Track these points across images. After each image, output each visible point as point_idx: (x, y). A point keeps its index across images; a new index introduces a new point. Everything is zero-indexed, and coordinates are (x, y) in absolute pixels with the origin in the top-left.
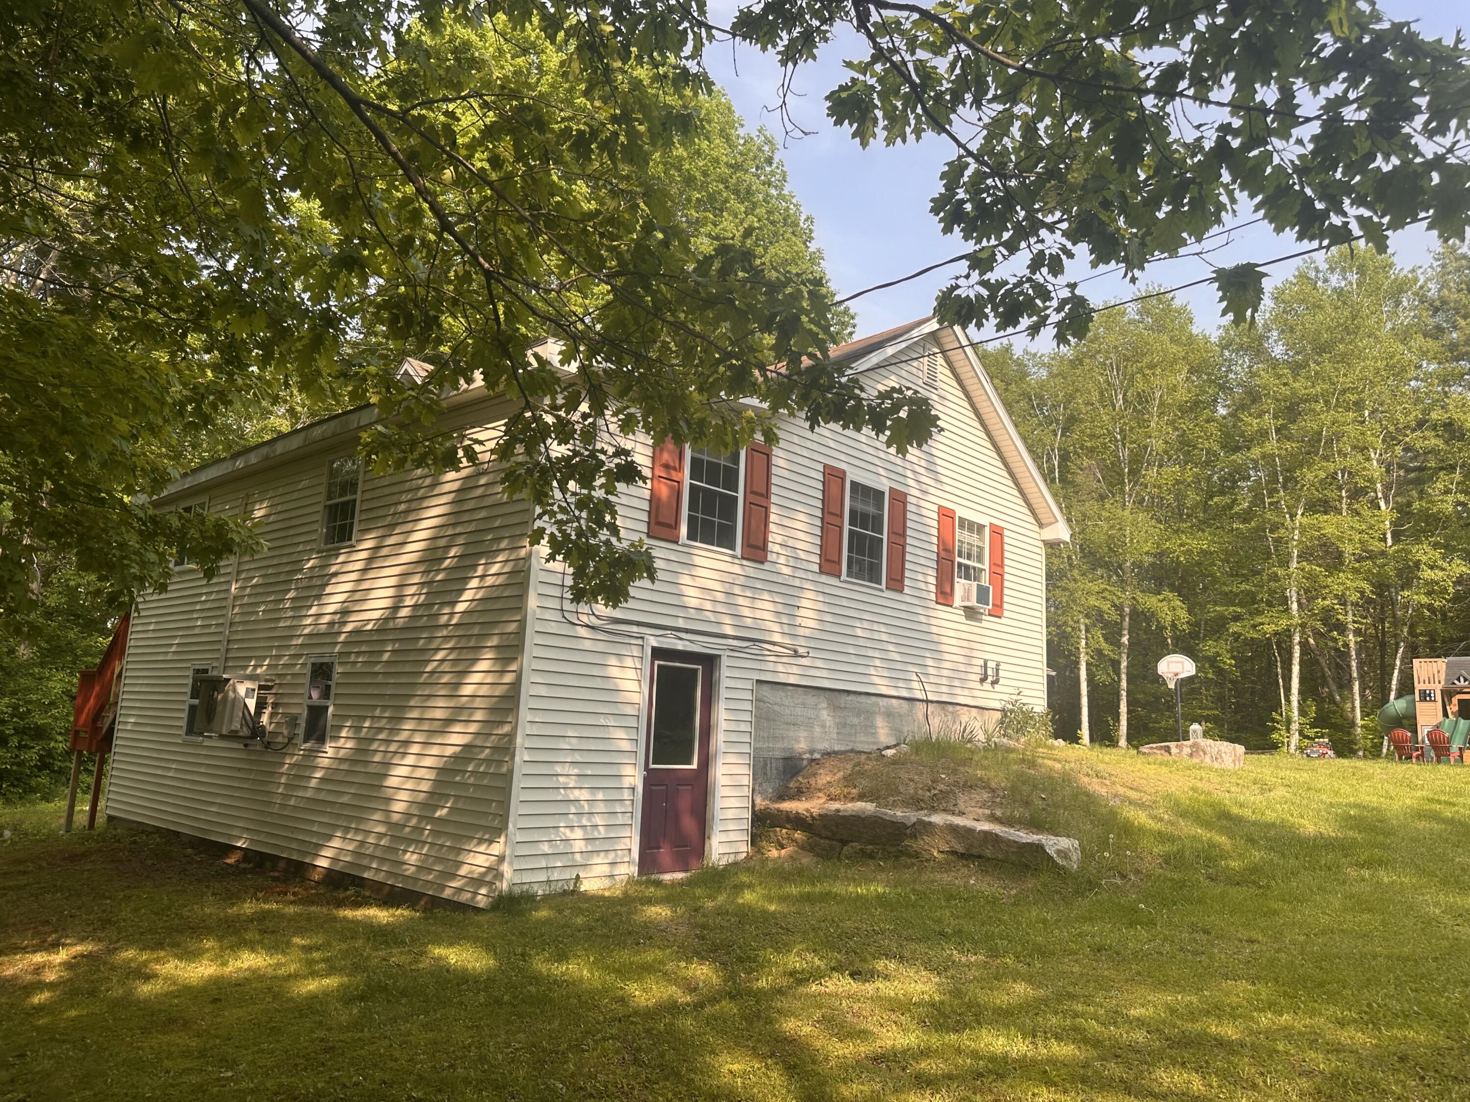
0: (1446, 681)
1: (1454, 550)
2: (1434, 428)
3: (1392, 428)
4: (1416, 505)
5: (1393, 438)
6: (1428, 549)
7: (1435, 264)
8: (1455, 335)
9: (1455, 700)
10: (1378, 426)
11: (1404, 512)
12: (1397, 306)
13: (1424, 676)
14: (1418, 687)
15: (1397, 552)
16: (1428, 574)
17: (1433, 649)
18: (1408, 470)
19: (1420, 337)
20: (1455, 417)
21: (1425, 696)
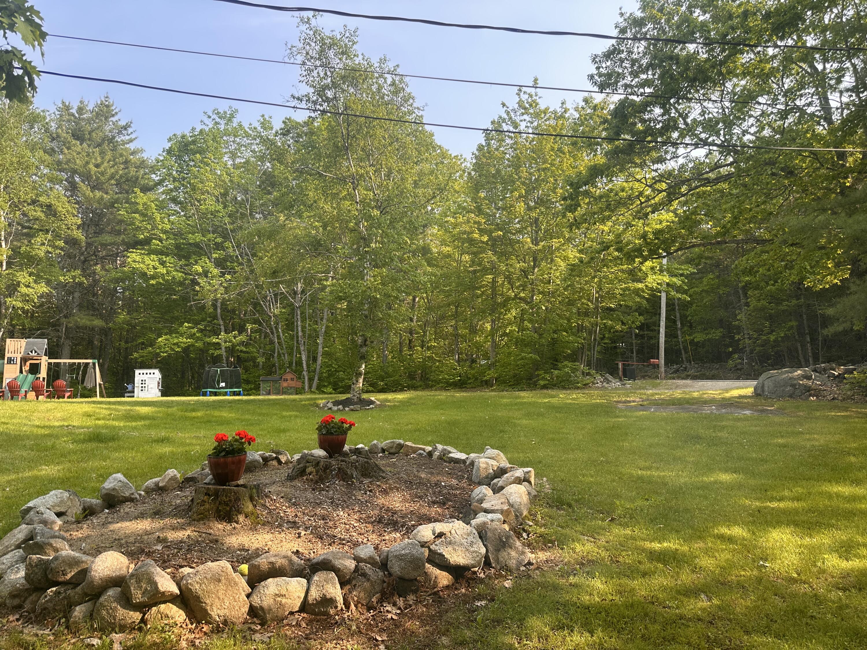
0: (25, 352)
1: (42, 278)
2: (41, 206)
3: (16, 200)
4: (23, 249)
5: (16, 206)
6: (27, 275)
7: (57, 113)
8: (61, 157)
9: (28, 364)
10: (7, 197)
11: (15, 251)
12: (31, 129)
13: (12, 349)
14: (7, 355)
15: (8, 274)
16: (23, 290)
17: (23, 334)
18: (23, 227)
19: (41, 152)
20: (53, 203)
21: (10, 361)
